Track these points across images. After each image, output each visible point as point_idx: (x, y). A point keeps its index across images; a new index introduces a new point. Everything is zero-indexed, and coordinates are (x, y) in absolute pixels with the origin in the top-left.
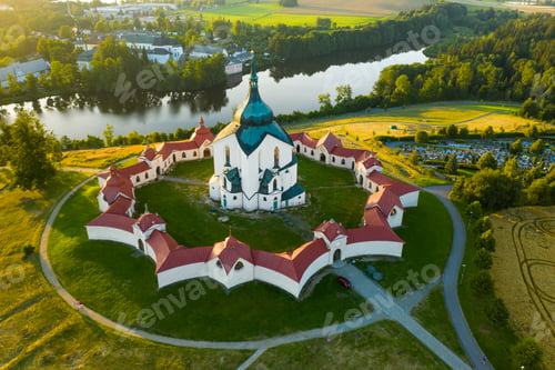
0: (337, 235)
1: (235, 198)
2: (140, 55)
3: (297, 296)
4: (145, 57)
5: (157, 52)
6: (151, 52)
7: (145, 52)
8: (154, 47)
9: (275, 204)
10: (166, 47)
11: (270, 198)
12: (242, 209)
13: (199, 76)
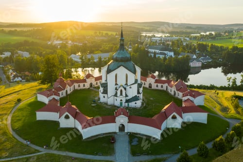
0: (121, 114)
1: (104, 97)
2: (153, 55)
3: (84, 138)
4: (155, 56)
5: (161, 54)
6: (158, 54)
7: (155, 53)
8: (159, 52)
9: (121, 104)
10: (166, 52)
11: (119, 99)
12: (106, 104)
13: (173, 65)
